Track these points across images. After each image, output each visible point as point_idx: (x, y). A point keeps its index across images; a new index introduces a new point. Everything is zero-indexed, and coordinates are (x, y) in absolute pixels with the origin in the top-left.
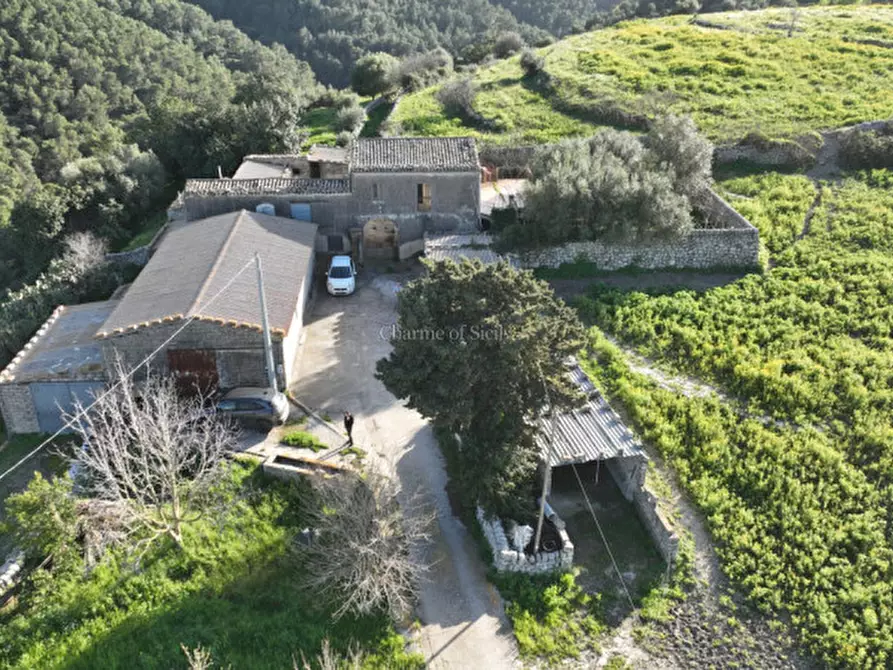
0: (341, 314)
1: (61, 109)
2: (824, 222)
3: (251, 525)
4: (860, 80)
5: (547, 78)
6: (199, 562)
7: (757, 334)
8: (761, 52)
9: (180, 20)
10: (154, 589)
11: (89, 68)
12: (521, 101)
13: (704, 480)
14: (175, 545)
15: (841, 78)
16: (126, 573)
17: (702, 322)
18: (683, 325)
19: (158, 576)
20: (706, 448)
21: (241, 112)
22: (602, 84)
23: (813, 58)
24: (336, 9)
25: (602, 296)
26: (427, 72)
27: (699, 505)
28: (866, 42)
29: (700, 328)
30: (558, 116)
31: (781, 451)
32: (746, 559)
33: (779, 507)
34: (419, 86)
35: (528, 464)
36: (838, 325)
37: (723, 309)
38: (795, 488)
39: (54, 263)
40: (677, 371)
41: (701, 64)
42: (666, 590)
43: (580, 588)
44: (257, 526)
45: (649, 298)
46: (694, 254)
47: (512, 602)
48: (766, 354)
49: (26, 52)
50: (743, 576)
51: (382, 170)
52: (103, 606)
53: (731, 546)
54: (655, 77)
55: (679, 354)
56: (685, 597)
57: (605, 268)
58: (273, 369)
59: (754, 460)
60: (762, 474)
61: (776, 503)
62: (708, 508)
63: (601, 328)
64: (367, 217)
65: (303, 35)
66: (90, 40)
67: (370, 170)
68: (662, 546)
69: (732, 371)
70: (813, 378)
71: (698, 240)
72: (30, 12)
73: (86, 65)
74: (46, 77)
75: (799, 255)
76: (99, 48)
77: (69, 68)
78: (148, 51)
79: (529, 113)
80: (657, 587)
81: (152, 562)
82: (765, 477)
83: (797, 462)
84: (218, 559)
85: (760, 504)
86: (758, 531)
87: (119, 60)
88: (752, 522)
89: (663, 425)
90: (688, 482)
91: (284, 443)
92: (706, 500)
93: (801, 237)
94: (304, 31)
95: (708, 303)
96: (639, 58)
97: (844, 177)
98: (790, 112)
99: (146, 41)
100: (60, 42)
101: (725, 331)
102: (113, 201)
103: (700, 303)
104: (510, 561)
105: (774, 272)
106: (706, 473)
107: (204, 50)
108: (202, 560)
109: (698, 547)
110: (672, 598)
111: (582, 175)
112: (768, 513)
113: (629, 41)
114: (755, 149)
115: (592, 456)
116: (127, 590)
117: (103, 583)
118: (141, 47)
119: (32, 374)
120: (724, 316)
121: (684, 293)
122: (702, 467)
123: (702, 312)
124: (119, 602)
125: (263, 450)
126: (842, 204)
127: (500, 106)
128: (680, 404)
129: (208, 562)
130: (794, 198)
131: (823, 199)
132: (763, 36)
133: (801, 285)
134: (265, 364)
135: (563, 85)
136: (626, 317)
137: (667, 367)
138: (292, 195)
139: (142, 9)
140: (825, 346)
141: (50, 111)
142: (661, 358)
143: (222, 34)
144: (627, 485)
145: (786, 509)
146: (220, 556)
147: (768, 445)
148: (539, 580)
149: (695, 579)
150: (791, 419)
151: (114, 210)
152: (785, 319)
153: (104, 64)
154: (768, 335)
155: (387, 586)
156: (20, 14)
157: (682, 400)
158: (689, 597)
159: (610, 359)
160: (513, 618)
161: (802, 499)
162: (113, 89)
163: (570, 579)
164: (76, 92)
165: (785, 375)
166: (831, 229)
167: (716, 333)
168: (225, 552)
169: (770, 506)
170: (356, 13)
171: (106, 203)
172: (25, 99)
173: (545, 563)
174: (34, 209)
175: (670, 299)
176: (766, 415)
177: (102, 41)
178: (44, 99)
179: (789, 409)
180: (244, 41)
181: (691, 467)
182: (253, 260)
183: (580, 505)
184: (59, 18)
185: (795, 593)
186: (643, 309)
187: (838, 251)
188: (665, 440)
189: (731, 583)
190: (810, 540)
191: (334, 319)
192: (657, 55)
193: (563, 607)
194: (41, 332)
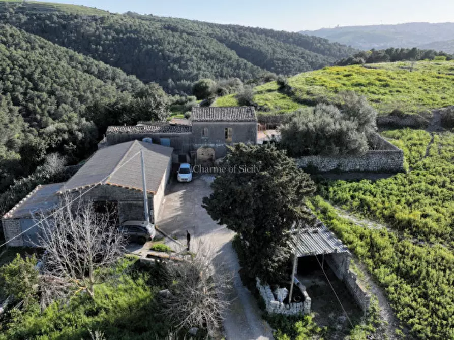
0: (185, 191)
1: (50, 115)
2: (437, 151)
3: (132, 289)
4: (448, 89)
5: (290, 88)
6: (102, 307)
7: (406, 200)
8: (397, 77)
9: (110, 75)
10: (77, 320)
11: (65, 96)
12: (277, 98)
13: (382, 269)
14: (90, 298)
15: (439, 89)
16: (62, 312)
17: (376, 194)
18: (365, 195)
19: (80, 314)
20: (382, 253)
21: (137, 102)
22: (317, 90)
23: (424, 80)
24: (186, 71)
25: (321, 182)
26: (230, 88)
27: (380, 282)
28: (450, 74)
29: (375, 196)
30: (296, 104)
31: (424, 255)
32: (408, 310)
33: (425, 284)
34: (226, 93)
35: (285, 255)
36: (448, 196)
37: (387, 188)
38: (434, 274)
39: (38, 168)
40: (363, 217)
41: (367, 82)
42: (364, 326)
43: (315, 324)
44: (136, 289)
45: (347, 183)
46: (369, 163)
47: (277, 330)
48: (411, 209)
49: (35, 88)
50: (408, 319)
51: (207, 121)
52: (48, 329)
53: (399, 303)
54: (345, 87)
55: (364, 209)
56: (375, 330)
57: (323, 170)
58: (148, 212)
59: (409, 259)
60: (414, 267)
61: (423, 282)
62: (386, 283)
63: (322, 196)
64: (199, 145)
65: (169, 82)
66: (66, 83)
67: (201, 121)
68: (361, 302)
69: (393, 217)
70: (438, 220)
71: (371, 155)
72: (39, 70)
73: (64, 95)
74: (44, 100)
75: (424, 165)
76: (70, 87)
77: (55, 95)
78: (94, 88)
79: (281, 103)
80: (359, 324)
81: (77, 307)
82: (416, 268)
83: (434, 261)
84: (113, 306)
85: (414, 282)
86: (414, 296)
87: (79, 92)
88: (410, 291)
89: (357, 242)
90: (373, 271)
91: (153, 249)
92: (384, 279)
93: (425, 157)
94: (170, 81)
95: (378, 186)
96: (336, 79)
97: (444, 131)
98: (414, 102)
99: (93, 83)
100: (52, 84)
101: (388, 198)
102: (71, 143)
103: (374, 185)
104: (276, 307)
105: (412, 173)
106: (383, 266)
107: (121, 89)
108: (104, 306)
109: (381, 304)
110: (368, 330)
111: (310, 121)
112: (419, 287)
113: (330, 73)
114: (397, 118)
115: (320, 252)
116: (62, 321)
117: (49, 317)
118: (91, 86)
119: (21, 215)
120: (386, 191)
121: (365, 180)
122: (380, 263)
123: (376, 190)
124: (57, 327)
125: (141, 253)
126: (445, 142)
127: (267, 100)
128: (366, 232)
129: (107, 307)
130: (419, 140)
131: (435, 140)
132: (398, 71)
133: (427, 178)
134: (144, 210)
135: (298, 91)
136: (334, 192)
137: (358, 215)
138: (161, 133)
139: (93, 70)
140: (443, 206)
141: (45, 115)
142: (355, 210)
143: (130, 81)
144: (339, 271)
145: (429, 284)
146: (114, 304)
147: (416, 252)
148: (292, 318)
149: (380, 321)
150: (428, 240)
151: (71, 148)
152: (420, 193)
153: (73, 94)
154: (411, 200)
155: (206, 314)
156: (34, 71)
157: (367, 230)
158: (377, 330)
159: (327, 210)
160: (278, 338)
161: (438, 280)
162: (77, 106)
163: (310, 318)
164: (58, 107)
165: (423, 219)
166: (440, 153)
167: (384, 199)
168: (117, 302)
169: (420, 283)
170: (195, 72)
171: (68, 144)
172: (33, 110)
173: (295, 309)
174: (31, 146)
175: (358, 183)
176: (413, 238)
177: (72, 84)
178: (42, 110)
179: (426, 236)
180: (141, 85)
181: (374, 263)
182: (139, 152)
183: (313, 282)
184: (53, 73)
185: (439, 328)
186: (344, 188)
187: (445, 163)
188: (360, 250)
189: (401, 323)
190: (444, 300)
191: (181, 193)
192: (345, 78)
193: (306, 334)
194: (29, 196)
